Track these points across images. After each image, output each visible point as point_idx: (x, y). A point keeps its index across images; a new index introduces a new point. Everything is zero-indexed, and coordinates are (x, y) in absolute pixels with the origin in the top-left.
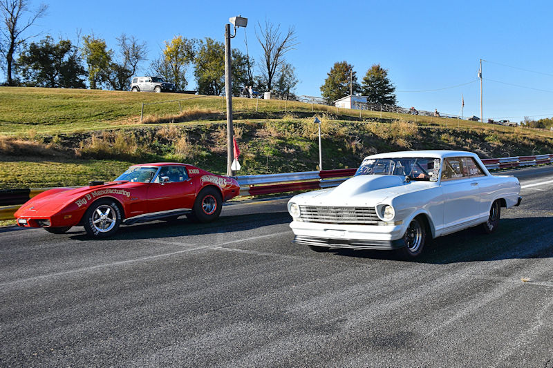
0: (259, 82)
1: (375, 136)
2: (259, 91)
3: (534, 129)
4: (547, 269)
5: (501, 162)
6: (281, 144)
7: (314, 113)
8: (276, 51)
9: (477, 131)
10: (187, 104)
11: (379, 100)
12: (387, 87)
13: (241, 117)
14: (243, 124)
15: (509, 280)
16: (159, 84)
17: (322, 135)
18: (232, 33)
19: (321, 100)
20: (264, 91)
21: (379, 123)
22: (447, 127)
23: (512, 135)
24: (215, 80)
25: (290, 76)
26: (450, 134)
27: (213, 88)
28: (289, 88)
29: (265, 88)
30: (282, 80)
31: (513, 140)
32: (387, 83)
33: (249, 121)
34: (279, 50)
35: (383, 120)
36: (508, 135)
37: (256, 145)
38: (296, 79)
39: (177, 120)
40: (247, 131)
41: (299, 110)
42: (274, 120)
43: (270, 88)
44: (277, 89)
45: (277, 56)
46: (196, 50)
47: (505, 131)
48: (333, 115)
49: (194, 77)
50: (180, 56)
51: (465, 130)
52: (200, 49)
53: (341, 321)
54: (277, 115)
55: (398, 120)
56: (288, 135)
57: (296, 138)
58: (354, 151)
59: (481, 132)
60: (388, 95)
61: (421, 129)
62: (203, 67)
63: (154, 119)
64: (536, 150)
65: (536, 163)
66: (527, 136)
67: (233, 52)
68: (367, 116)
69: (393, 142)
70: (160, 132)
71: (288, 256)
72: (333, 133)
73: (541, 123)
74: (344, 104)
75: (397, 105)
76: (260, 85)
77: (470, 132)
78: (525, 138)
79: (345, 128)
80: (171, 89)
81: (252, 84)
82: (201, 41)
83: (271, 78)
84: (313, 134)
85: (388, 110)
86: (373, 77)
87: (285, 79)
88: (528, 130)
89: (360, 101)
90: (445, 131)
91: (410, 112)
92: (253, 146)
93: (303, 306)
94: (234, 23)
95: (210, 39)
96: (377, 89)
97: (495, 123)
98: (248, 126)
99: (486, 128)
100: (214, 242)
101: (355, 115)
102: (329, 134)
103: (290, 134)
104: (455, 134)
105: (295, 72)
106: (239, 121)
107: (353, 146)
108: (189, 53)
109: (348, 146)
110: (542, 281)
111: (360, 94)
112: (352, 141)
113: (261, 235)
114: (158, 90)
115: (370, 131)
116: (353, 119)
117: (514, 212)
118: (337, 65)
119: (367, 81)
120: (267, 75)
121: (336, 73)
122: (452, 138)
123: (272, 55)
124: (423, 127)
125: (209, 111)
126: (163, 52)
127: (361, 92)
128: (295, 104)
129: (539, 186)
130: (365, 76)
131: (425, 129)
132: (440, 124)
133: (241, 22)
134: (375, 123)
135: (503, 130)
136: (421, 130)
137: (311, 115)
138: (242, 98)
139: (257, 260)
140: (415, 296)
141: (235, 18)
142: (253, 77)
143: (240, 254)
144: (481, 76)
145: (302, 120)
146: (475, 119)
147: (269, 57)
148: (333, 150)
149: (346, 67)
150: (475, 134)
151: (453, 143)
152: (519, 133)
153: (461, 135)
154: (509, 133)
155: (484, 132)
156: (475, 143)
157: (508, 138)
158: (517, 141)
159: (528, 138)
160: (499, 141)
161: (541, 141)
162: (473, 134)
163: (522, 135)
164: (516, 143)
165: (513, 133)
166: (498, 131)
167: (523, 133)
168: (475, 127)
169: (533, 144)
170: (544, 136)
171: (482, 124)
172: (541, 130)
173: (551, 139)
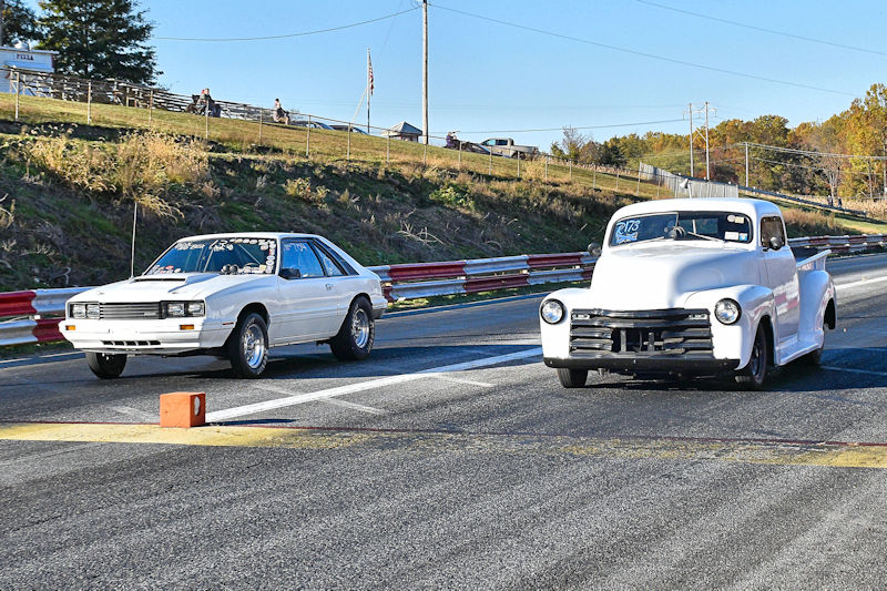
1: (57, 180)
3: (591, 168)
5: (468, 271)
9: (405, 171)
12: (125, 24)
21: (76, 142)
22: (311, 158)
23: (513, 186)
26: (316, 182)
31: (517, 201)
35: (91, 132)
36: (498, 185)
47: (497, 173)
51: (365, 168)
55: (141, 132)
59: (417, 173)
60: (126, 51)
64: (585, 232)
65: (582, 274)
66: (560, 189)
68: (38, 114)
73: (614, 148)
77: (381, 173)
78: (553, 195)
88: (566, 170)
89: (26, 64)
90: (299, 171)
96: (93, 28)
97: (467, 146)
99: (436, 162)
104: (332, 179)
111: (33, 43)
115: (44, 168)
122: (321, 192)
124: (229, 156)
127: (38, 36)
131: (233, 165)
132: (285, 146)
134: (62, 141)
135: (489, 171)
136: (218, 165)
146: (407, 133)
150: (397, 182)
151: (325, 208)
152: (538, 180)
153: (352, 185)
154: (505, 179)
155: (427, 174)
156: (394, 211)
157: (502, 195)
158: (528, 204)
159: (563, 195)
160: (471, 204)
161: (604, 205)
162: (389, 182)
163: (546, 188)
164: (525, 212)
165: (519, 180)
166: (471, 173)
167: (550, 179)
168: (402, 158)
169: (578, 213)
170: (616, 190)
171: (425, 148)
172: (612, 170)
173: (636, 199)
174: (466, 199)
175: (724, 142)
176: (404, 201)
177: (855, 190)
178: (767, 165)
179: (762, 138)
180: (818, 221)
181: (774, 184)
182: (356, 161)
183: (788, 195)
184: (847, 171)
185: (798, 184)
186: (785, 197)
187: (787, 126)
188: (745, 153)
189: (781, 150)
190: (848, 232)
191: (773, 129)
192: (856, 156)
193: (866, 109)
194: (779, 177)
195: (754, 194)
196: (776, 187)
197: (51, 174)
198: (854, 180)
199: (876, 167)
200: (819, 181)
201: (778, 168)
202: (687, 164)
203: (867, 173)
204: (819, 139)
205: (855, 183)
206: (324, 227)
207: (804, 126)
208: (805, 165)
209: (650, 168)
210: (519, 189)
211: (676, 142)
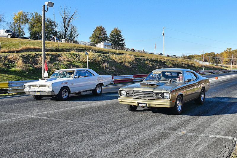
0: (60, 34)
1: (114, 61)
2: (60, 38)
3: (187, 59)
4: (193, 127)
6: (69, 64)
7: (86, 50)
8: (69, 19)
9: (162, 60)
10: (23, 44)
11: (117, 44)
12: (121, 39)
13: (50, 51)
14: (51, 54)
15: (176, 132)
16: (10, 34)
17: (89, 60)
18: (46, 10)
19: (90, 44)
20: (62, 39)
21: (116, 55)
22: (148, 58)
24: (38, 33)
25: (75, 32)
26: (150, 61)
27: (37, 37)
28: (74, 37)
29: (63, 37)
30: (71, 34)
31: (177, 64)
32: (121, 36)
33: (54, 53)
34: (70, 19)
35: (118, 54)
36: (175, 62)
37: (57, 65)
38: (78, 33)
39: (18, 52)
40: (53, 57)
41: (78, 48)
42: (66, 52)
43: (65, 37)
44: (68, 38)
45: (69, 22)
46: (30, 17)
48: (95, 51)
49: (28, 31)
50: (21, 20)
51: (156, 59)
52: (32, 17)
53: (93, 156)
54: (68, 50)
55: (125, 54)
56: (73, 60)
57: (77, 61)
58: (104, 68)
59: (163, 60)
60: (121, 42)
61: (136, 58)
62: (32, 26)
63: (6, 51)
66: (184, 62)
67: (48, 20)
68: (111, 51)
69: (122, 64)
70: (9, 57)
71: (69, 121)
72: (94, 59)
73: (190, 57)
74: (101, 46)
75: (126, 47)
76: (61, 36)
77: (158, 60)
78: (183, 63)
79: (100, 57)
80: (16, 36)
81: (56, 35)
82: (32, 14)
83: (66, 32)
84: (85, 60)
85: (121, 49)
86: (115, 34)
87: (73, 33)
88: (184, 60)
89: (108, 44)
90: (147, 60)
91: (131, 50)
92: (55, 65)
93: (74, 148)
94: (47, 5)
95: (36, 13)
96: (116, 39)
98: (53, 55)
100: (31, 113)
101: (105, 51)
102: (93, 60)
103: (73, 59)
104: (152, 61)
105: (77, 30)
106: (49, 53)
107: (104, 66)
108: (26, 19)
109: (101, 66)
110: (191, 133)
111: (108, 41)
112: (104, 64)
113: (56, 109)
114: (9, 36)
115: (112, 59)
116: (104, 53)
118: (97, 27)
119: (111, 35)
120: (64, 31)
121: (97, 31)
122: (150, 63)
123: (66, 22)
124: (137, 57)
125: (34, 47)
126: (13, 18)
127: (109, 40)
128: (76, 45)
130: (111, 33)
131: (138, 59)
132: (145, 56)
133: (51, 4)
134: (115, 55)
135: (173, 60)
137: (84, 50)
138: (51, 42)
139: (53, 123)
140: (131, 141)
141: (47, 3)
142: (57, 32)
143: (44, 119)
144: (164, 35)
145: (80, 53)
146: (161, 54)
147: (65, 22)
148: (94, 68)
149: (102, 28)
151: (151, 65)
152: (180, 61)
153: (154, 62)
155: (165, 60)
156: (160, 66)
158: (179, 65)
162: (160, 61)
166: (171, 60)
167: (182, 61)
168: (161, 58)
169: (186, 66)
170: (191, 63)
171: (164, 57)
172: (190, 60)
173: (194, 64)
174: (171, 64)
175: (206, 56)
177: (225, 63)
178: (212, 59)
179: (211, 55)
180: (220, 68)
184: (224, 60)
185: (216, 62)
186: (215, 64)
189: (214, 57)
190: (224, 69)
191: (213, 54)
193: (226, 51)
195: (210, 63)
196: (213, 62)
197: (113, 60)
199: (228, 60)
200: (220, 62)
201: (214, 60)
202: (200, 59)
204: (220, 56)
207: (217, 54)
208: (218, 59)
209: (195, 60)
210: (178, 62)
211: (199, 56)
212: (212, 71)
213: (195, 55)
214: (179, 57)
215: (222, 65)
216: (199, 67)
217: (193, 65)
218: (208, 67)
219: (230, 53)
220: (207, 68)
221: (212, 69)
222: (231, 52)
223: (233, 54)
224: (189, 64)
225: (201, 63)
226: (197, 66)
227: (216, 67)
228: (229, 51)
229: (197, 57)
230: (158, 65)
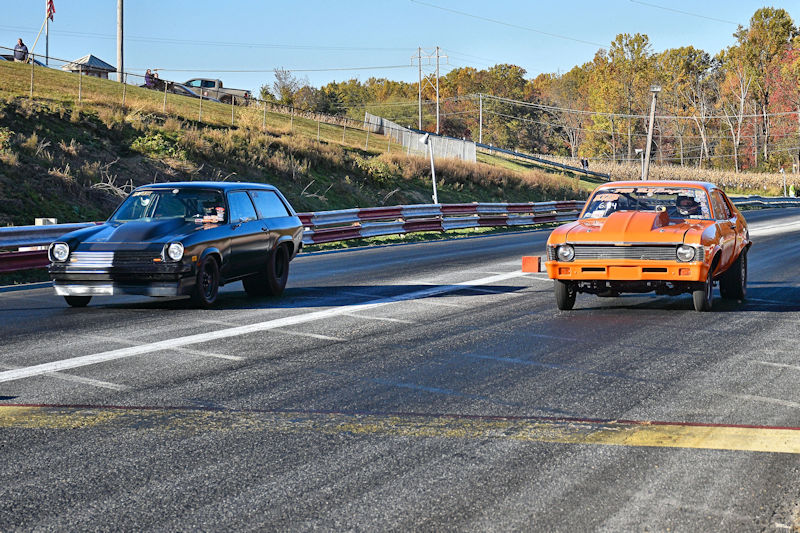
3: (309, 117)
9: (104, 115)
23: (230, 134)
31: (233, 152)
36: (215, 134)
47: (207, 119)
51: (54, 108)
59: (117, 117)
64: (310, 191)
65: (313, 237)
66: (283, 140)
73: (332, 95)
77: (74, 117)
78: (275, 147)
88: (286, 118)
97: (171, 88)
99: (137, 105)
104: (15, 119)
117: (227, 423)
122: (4, 134)
129: (317, 322)
135: (200, 116)
146: (96, 68)
150: (95, 125)
152: (256, 128)
153: (40, 128)
154: (219, 127)
155: (128, 118)
156: (93, 159)
157: (217, 145)
158: (247, 156)
159: (286, 147)
160: (182, 154)
161: (331, 161)
162: (85, 125)
163: (266, 137)
164: (244, 165)
165: (235, 128)
166: (181, 119)
167: (269, 128)
168: (101, 98)
169: (302, 169)
170: (342, 143)
171: (123, 87)
172: (333, 120)
173: (365, 154)
174: (176, 149)
175: (454, 93)
176: (102, 148)
177: (597, 150)
178: (503, 120)
179: (497, 90)
180: (562, 184)
181: (509, 141)
182: (41, 99)
183: (526, 153)
184: (588, 128)
185: (535, 143)
186: (522, 156)
187: (525, 77)
188: (480, 105)
189: (519, 103)
191: (509, 79)
192: (598, 113)
193: (610, 61)
194: (515, 134)
195: (490, 152)
196: (512, 144)
198: (595, 139)
199: (620, 126)
200: (559, 140)
201: (514, 123)
202: (414, 116)
203: (610, 132)
204: (559, 93)
205: (597, 143)
206: (7, 176)
207: (543, 77)
208: (544, 121)
209: (375, 120)
210: (236, 138)
211: (402, 90)
212: (499, 207)
213: (372, 81)
214: (247, 95)
215: (573, 162)
216: (398, 181)
217: (359, 160)
218: (470, 177)
219: (637, 77)
220: (462, 186)
221: (498, 197)
222: (643, 66)
223: (661, 80)
224: (328, 156)
225: (415, 147)
226: (386, 169)
227: (528, 175)
228: (628, 56)
229: (391, 101)
230: (68, 154)
